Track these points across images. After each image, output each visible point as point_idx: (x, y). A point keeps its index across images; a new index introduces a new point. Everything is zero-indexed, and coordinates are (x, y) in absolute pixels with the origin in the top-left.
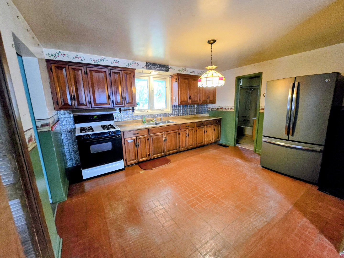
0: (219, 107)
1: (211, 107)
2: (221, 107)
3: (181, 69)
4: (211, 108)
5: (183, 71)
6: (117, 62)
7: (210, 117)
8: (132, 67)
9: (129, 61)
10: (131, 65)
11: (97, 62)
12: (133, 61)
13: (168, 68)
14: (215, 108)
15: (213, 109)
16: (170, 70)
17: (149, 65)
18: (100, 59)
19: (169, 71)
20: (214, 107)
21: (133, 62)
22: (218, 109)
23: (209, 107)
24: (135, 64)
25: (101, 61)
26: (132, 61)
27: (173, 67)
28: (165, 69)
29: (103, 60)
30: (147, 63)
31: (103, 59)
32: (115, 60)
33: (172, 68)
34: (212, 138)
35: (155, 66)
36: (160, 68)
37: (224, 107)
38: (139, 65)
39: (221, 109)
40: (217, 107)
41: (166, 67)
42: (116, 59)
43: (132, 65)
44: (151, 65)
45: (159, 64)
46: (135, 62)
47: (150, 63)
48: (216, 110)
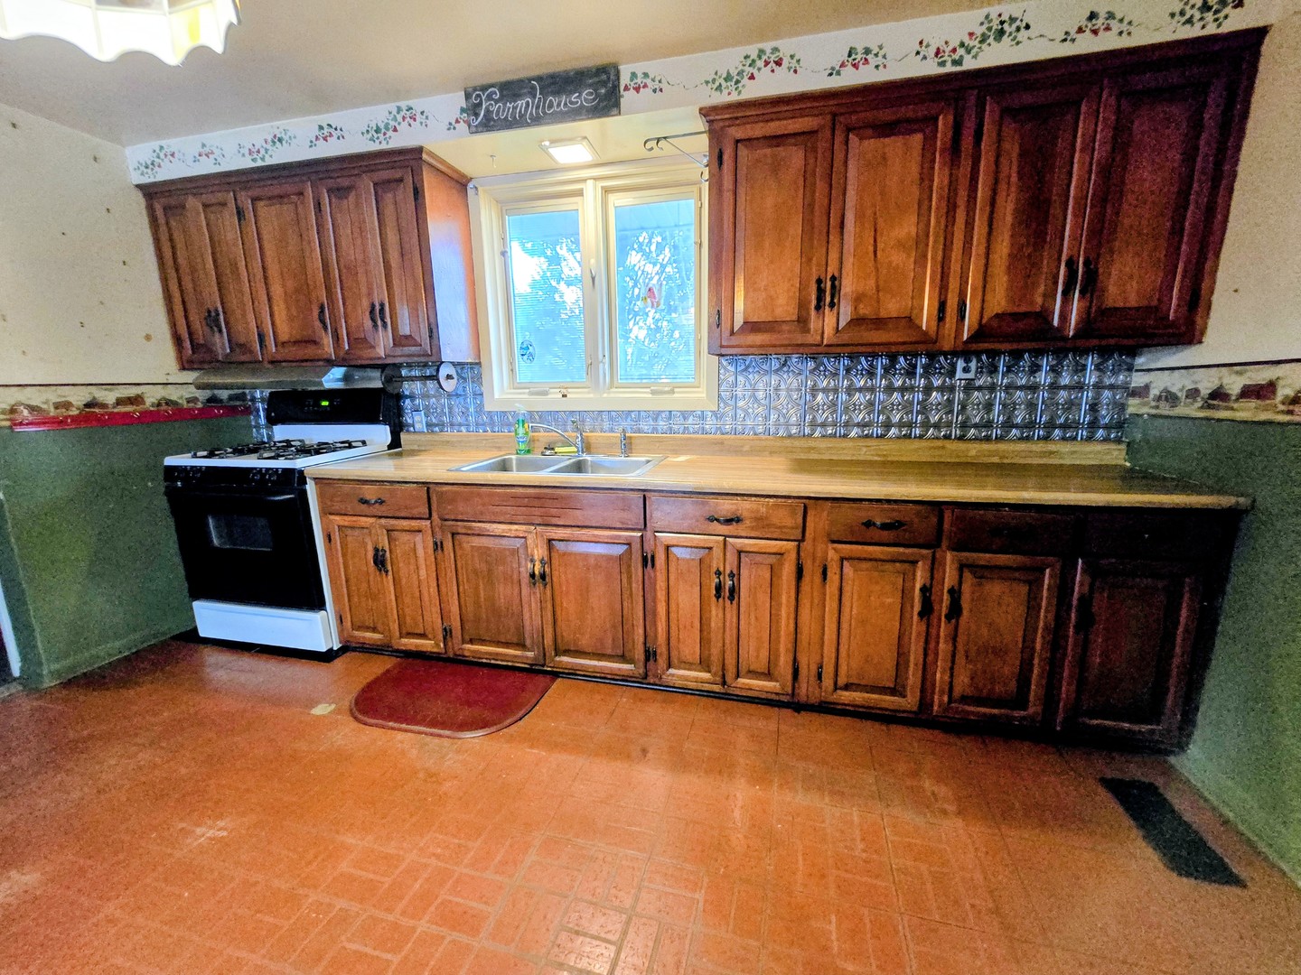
1: (1159, 383)
2: (1263, 376)
3: (730, 59)
4: (1154, 392)
5: (745, 81)
6: (331, 135)
7: (1130, 478)
8: (396, 142)
9: (379, 113)
10: (390, 133)
11: (260, 155)
12: (398, 104)
13: (604, 84)
14: (1193, 393)
15: (1170, 397)
16: (627, 98)
17: (480, 104)
18: (270, 138)
19: (617, 105)
20: (1177, 383)
21: (399, 109)
22: (1224, 397)
23: (1138, 380)
24: (412, 121)
25: (274, 148)
26: (392, 107)
27: (654, 67)
28: (585, 97)
29: (280, 140)
30: (468, 96)
31: (278, 136)
32: (321, 128)
33: (646, 75)
35: (516, 97)
36: (551, 106)
37: (1292, 381)
38: (427, 118)
39: (1253, 403)
40: (1207, 382)
41: (590, 86)
42: (324, 119)
43: (395, 130)
44: (489, 98)
45: (539, 79)
46: (410, 109)
47: (484, 88)
48: (1193, 410)
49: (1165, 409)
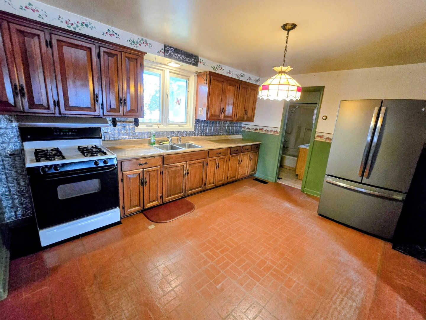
0: (258, 128)
1: (247, 127)
2: (262, 128)
3: (215, 65)
5: (217, 69)
6: (113, 35)
7: (243, 140)
8: (139, 49)
9: (136, 37)
10: (138, 45)
11: (73, 26)
12: (143, 38)
13: (196, 59)
14: (253, 129)
16: (199, 63)
17: (169, 51)
18: (80, 22)
19: (198, 65)
20: (250, 127)
21: (142, 40)
22: (257, 130)
23: (243, 126)
24: (146, 45)
25: (82, 27)
26: (141, 38)
27: (204, 60)
28: (192, 60)
29: (86, 25)
30: (165, 46)
31: (85, 23)
32: (109, 30)
33: (202, 61)
34: (247, 171)
35: (178, 53)
36: (185, 59)
37: (265, 129)
38: (151, 46)
39: (261, 131)
40: (255, 128)
41: (194, 59)
42: (111, 28)
43: (140, 45)
44: (171, 50)
45: (184, 52)
46: (146, 41)
47: (171, 47)
48: (253, 131)
49: (248, 130)
